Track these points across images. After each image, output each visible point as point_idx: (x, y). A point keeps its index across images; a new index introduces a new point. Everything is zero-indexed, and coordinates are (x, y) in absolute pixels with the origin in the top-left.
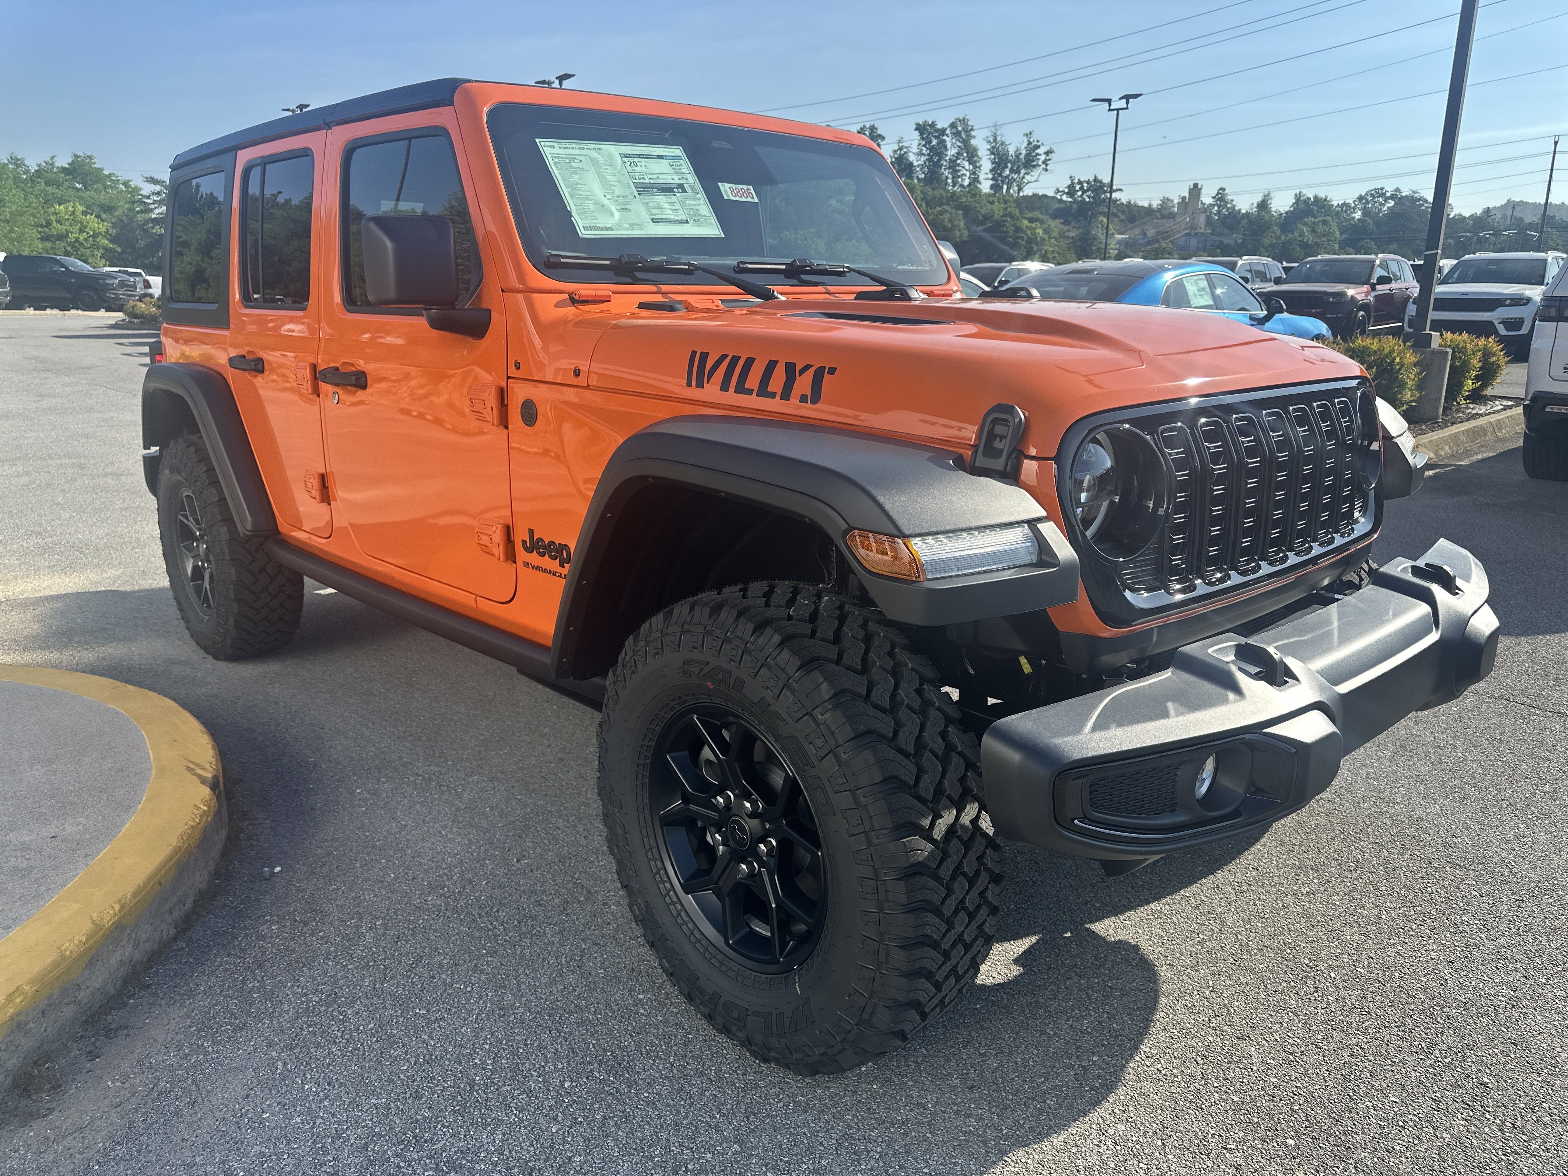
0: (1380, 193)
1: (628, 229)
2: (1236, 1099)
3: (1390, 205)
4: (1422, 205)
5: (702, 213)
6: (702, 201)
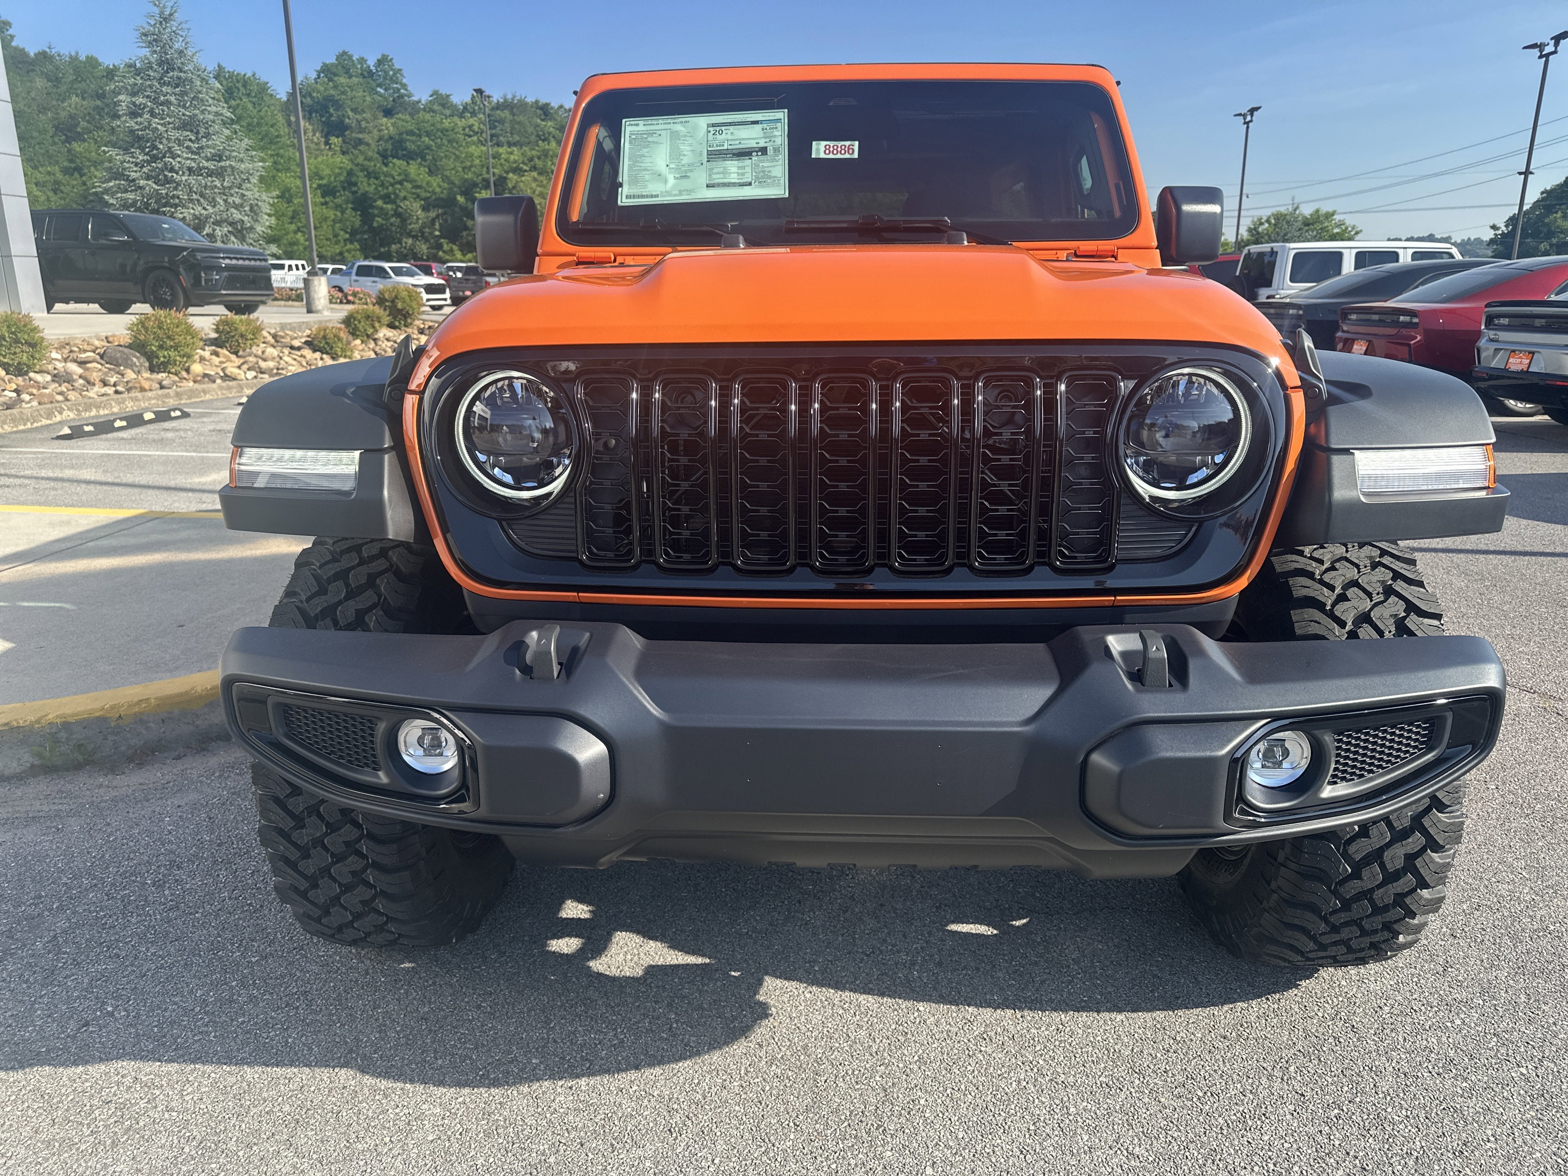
1: (674, 196)
5: (773, 174)
6: (780, 162)
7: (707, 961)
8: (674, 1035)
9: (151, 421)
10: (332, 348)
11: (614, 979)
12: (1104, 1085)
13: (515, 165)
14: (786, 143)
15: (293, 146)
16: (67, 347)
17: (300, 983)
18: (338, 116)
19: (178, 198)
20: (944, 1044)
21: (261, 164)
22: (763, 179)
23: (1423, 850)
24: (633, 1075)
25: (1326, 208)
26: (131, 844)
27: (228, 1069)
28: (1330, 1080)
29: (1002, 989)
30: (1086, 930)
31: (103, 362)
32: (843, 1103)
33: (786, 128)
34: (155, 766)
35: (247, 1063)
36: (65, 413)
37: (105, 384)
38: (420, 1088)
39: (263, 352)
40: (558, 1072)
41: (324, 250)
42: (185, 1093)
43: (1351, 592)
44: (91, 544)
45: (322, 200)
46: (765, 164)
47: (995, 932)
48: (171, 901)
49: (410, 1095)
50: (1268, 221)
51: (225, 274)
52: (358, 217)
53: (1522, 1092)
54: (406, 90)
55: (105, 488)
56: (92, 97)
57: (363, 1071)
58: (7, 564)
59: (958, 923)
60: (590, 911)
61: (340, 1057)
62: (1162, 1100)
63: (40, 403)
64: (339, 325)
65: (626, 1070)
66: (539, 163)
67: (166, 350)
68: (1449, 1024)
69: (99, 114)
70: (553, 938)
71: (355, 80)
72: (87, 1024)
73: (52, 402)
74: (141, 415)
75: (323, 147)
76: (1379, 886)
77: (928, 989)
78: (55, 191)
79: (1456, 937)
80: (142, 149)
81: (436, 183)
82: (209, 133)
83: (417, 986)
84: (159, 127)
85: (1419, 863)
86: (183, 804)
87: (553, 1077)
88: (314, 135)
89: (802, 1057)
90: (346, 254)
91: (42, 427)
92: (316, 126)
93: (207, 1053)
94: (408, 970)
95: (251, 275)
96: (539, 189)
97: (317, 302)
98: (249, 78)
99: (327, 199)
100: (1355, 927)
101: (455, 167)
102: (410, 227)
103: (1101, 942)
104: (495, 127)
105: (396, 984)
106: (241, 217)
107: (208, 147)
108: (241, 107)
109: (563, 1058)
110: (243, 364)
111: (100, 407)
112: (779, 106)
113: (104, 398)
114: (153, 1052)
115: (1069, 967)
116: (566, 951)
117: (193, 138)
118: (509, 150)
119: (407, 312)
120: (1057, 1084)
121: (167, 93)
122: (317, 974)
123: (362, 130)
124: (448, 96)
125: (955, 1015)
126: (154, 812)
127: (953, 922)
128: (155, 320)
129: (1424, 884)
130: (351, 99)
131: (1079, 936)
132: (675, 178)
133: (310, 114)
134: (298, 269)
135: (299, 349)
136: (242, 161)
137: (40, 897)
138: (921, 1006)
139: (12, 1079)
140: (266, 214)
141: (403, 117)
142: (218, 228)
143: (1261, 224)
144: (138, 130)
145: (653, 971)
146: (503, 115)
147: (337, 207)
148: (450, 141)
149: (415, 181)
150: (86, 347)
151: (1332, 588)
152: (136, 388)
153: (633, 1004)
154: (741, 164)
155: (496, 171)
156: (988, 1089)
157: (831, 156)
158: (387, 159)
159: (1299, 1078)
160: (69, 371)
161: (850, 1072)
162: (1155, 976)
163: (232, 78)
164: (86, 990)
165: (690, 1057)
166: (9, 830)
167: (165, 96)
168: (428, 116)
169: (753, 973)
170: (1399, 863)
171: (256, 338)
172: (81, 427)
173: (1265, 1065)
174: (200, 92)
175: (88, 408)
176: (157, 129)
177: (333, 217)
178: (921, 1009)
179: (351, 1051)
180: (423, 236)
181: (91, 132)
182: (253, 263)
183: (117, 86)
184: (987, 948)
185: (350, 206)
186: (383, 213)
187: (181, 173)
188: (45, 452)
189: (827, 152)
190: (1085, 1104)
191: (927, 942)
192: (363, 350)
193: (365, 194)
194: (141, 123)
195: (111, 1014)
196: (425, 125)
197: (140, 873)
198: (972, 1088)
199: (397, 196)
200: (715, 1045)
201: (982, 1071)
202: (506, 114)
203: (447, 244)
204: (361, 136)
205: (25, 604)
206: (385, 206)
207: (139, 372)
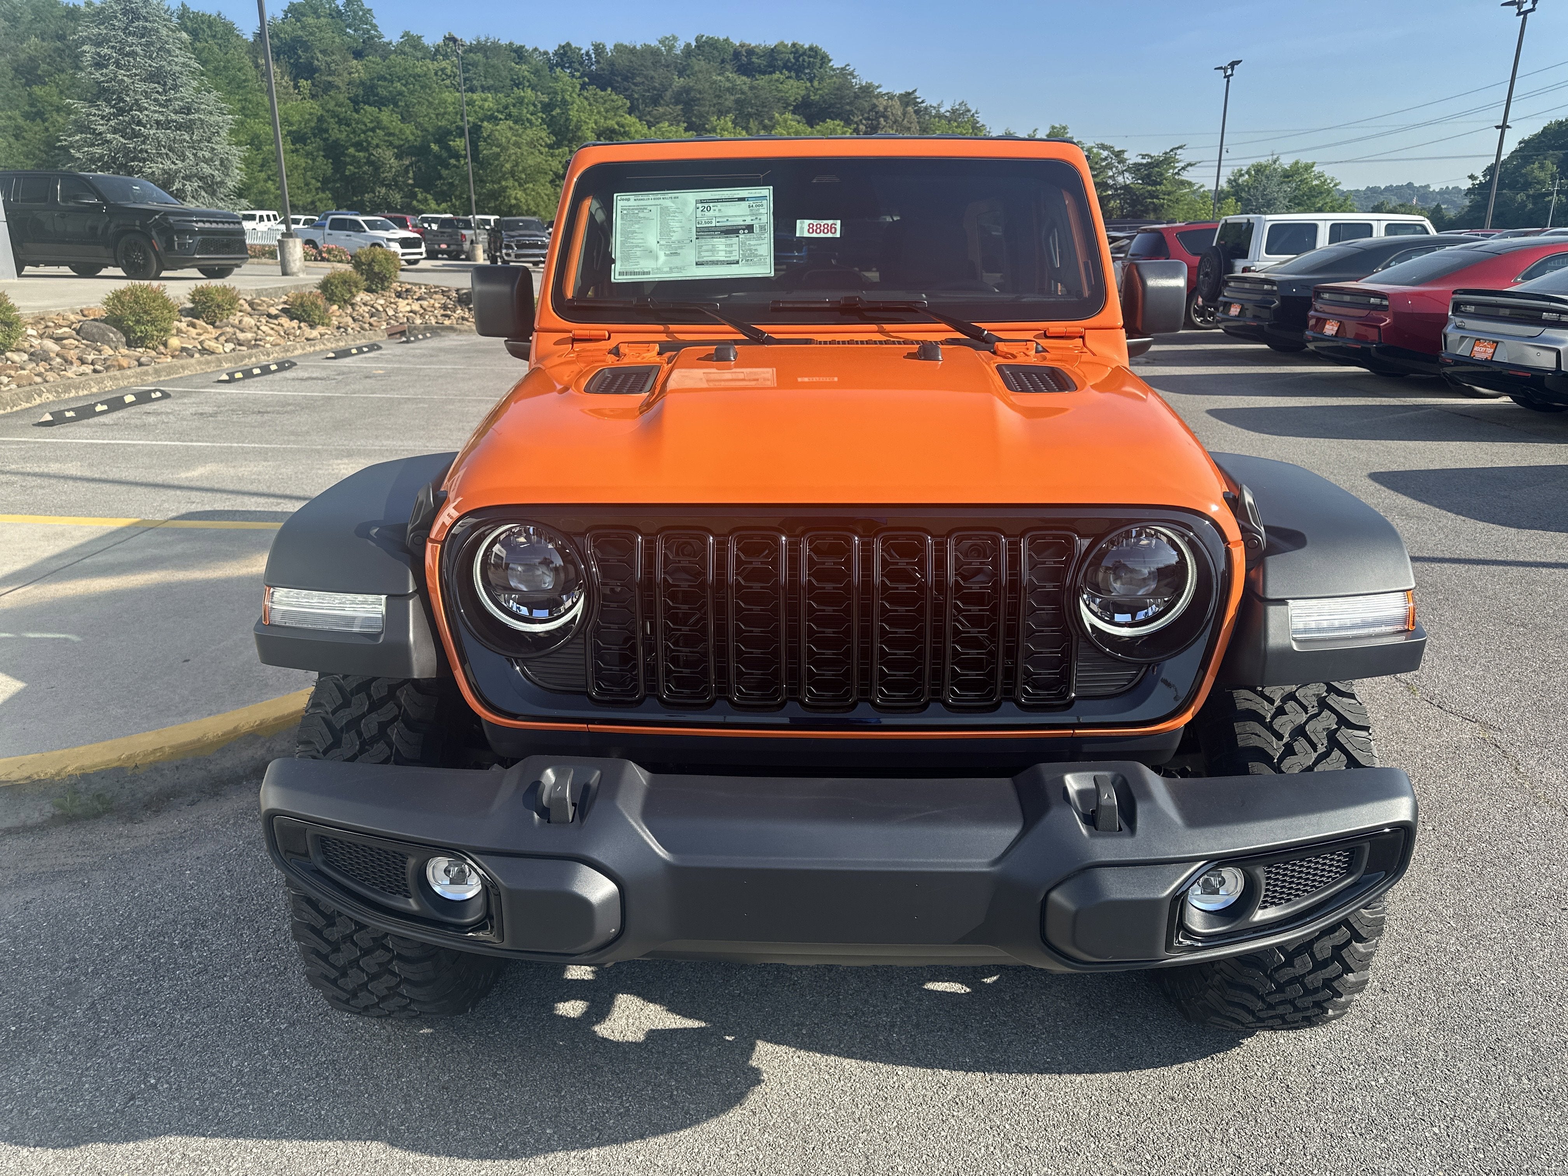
1: (665, 273)
5: (759, 253)
6: (766, 241)
7: (703, 1024)
8: (675, 1103)
9: (131, 404)
10: (309, 316)
11: (618, 1044)
12: (1063, 1150)
13: (489, 113)
14: (772, 221)
15: (261, 90)
16: (42, 322)
17: (327, 1051)
18: (307, 58)
19: (146, 152)
20: (920, 1109)
21: (230, 116)
22: (750, 257)
23: (1348, 943)
24: (638, 1144)
25: (1305, 159)
26: (156, 900)
27: (268, 1143)
28: (1264, 1142)
29: (973, 1051)
30: (1050, 987)
31: (79, 338)
32: (829, 1171)
33: (772, 205)
34: (172, 813)
35: (284, 1137)
36: (43, 396)
37: (83, 362)
38: (446, 1161)
39: (240, 322)
40: (570, 1142)
41: (295, 199)
42: (231, 1169)
43: (1290, 706)
44: (87, 561)
45: (292, 147)
46: (752, 243)
47: (968, 990)
48: (200, 963)
49: (437, 1168)
50: (1248, 172)
51: (199, 238)
52: (330, 165)
53: (1433, 1152)
54: (377, 31)
55: (93, 485)
56: (52, 38)
57: (393, 1144)
58: (7, 586)
59: (935, 981)
60: (593, 972)
61: (370, 1130)
62: (1115, 1164)
63: (18, 386)
64: (315, 290)
65: (632, 1140)
66: (514, 111)
67: (143, 324)
68: (1373, 1083)
69: (60, 56)
70: (560, 1001)
71: (323, 20)
72: (133, 1098)
73: (30, 384)
74: (122, 398)
75: (292, 91)
76: (1310, 973)
77: (906, 1052)
78: (17, 137)
79: (1385, 991)
80: (108, 101)
81: (409, 131)
82: (176, 85)
83: (436, 1054)
84: (125, 78)
85: (1345, 953)
86: (202, 854)
87: (568, 1147)
88: (282, 78)
89: (792, 1125)
90: (318, 204)
91: (22, 410)
92: (284, 68)
93: (247, 1127)
94: (426, 1036)
95: (225, 238)
96: (514, 138)
97: (292, 265)
98: (215, 19)
99: (298, 146)
100: (1289, 1006)
101: (428, 113)
102: (383, 176)
103: (1064, 999)
104: (468, 71)
105: (417, 1051)
106: (211, 171)
107: (176, 99)
108: (206, 51)
109: (574, 1128)
110: (220, 335)
111: (79, 388)
112: (765, 184)
113: (83, 378)
114: (197, 1126)
115: (1034, 1026)
116: (572, 1014)
117: (160, 90)
118: (483, 96)
119: (384, 275)
120: (1022, 1149)
121: (133, 43)
122: (343, 1042)
123: (331, 73)
124: (420, 38)
125: (930, 1078)
126: (175, 864)
127: (930, 981)
128: (132, 294)
129: (1348, 970)
130: (320, 40)
131: (1044, 994)
132: (666, 255)
133: (278, 56)
134: (269, 220)
135: (276, 317)
136: (211, 114)
137: (75, 960)
138: (901, 1070)
139: (69, 1157)
140: (237, 168)
141: (374, 60)
142: (187, 183)
143: (1242, 175)
144: (103, 82)
145: (654, 1035)
146: (476, 58)
147: (308, 154)
148: (422, 87)
149: (388, 128)
150: (61, 322)
151: (1271, 701)
152: (114, 366)
153: (636, 1070)
154: (729, 242)
155: (470, 118)
156: (960, 1155)
157: (814, 235)
158: (358, 104)
159: (1237, 1140)
160: (45, 348)
161: (835, 1139)
162: (1112, 1035)
163: (197, 19)
164: (128, 1061)
165: (690, 1125)
166: (37, 886)
167: (131, 46)
168: (399, 59)
169: (746, 1038)
170: (1328, 953)
171: (233, 308)
172: (62, 412)
173: (1207, 1127)
174: (166, 42)
175: (67, 389)
176: (123, 80)
177: (304, 165)
178: (900, 1073)
179: (380, 1124)
180: (396, 185)
181: (52, 75)
182: (226, 226)
183: (81, 36)
184: (961, 1007)
185: (321, 153)
186: (355, 161)
187: (148, 126)
188: (28, 442)
189: (811, 230)
190: (1046, 1169)
191: (905, 1003)
192: (340, 316)
193: (336, 141)
194: (106, 75)
195: (154, 1087)
196: (397, 69)
197: (167, 933)
198: (945, 1154)
199: (369, 143)
200: (713, 1113)
201: (954, 1137)
202: (479, 57)
203: (421, 193)
204: (330, 79)
205: (31, 635)
206: (357, 154)
207: (116, 348)
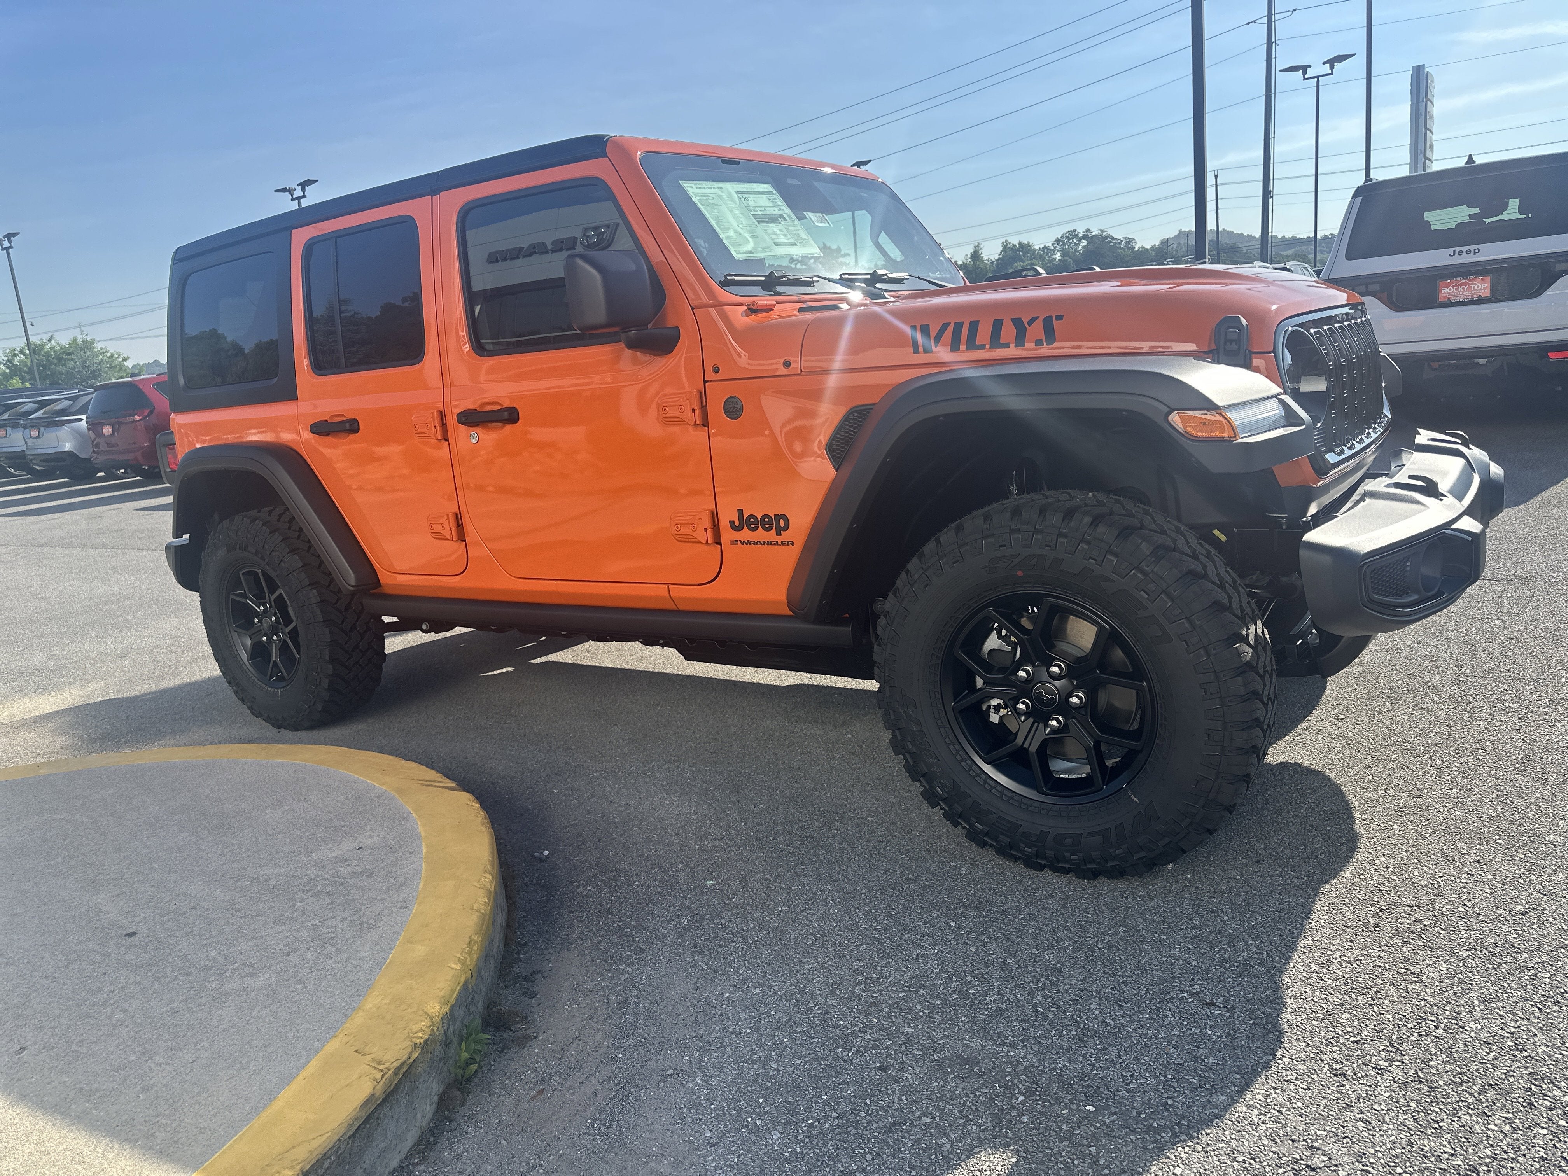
0: (1073, 234)
1: (762, 252)
2: (1444, 828)
3: (1084, 244)
4: (1111, 242)
5: (802, 237)
25: (86, 336)
